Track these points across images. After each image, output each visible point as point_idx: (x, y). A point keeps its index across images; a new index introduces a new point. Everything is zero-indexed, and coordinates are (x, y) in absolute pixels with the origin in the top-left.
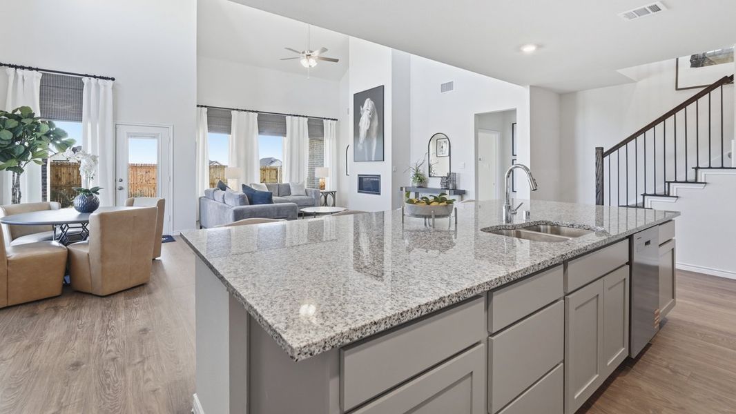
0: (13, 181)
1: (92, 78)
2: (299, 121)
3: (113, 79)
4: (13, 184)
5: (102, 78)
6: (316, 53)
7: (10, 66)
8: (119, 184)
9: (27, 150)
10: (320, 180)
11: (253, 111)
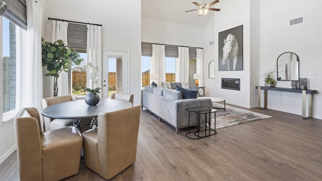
0: (54, 82)
1: (92, 25)
2: (185, 49)
3: (101, 25)
4: (54, 83)
5: (96, 25)
6: (208, 6)
7: (54, 19)
8: (104, 83)
9: (61, 64)
10: (196, 81)
11: (162, 44)
